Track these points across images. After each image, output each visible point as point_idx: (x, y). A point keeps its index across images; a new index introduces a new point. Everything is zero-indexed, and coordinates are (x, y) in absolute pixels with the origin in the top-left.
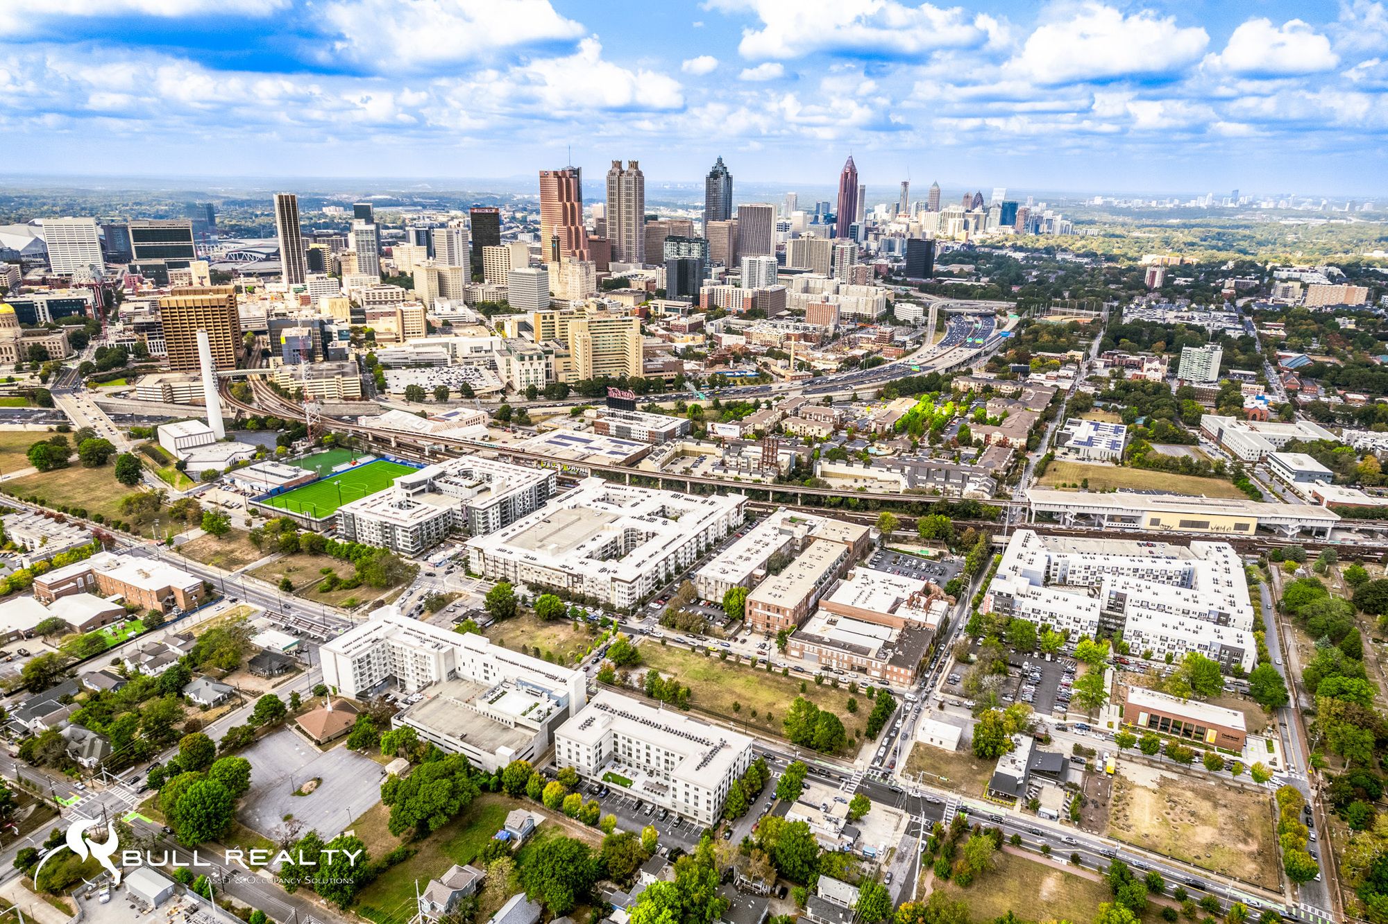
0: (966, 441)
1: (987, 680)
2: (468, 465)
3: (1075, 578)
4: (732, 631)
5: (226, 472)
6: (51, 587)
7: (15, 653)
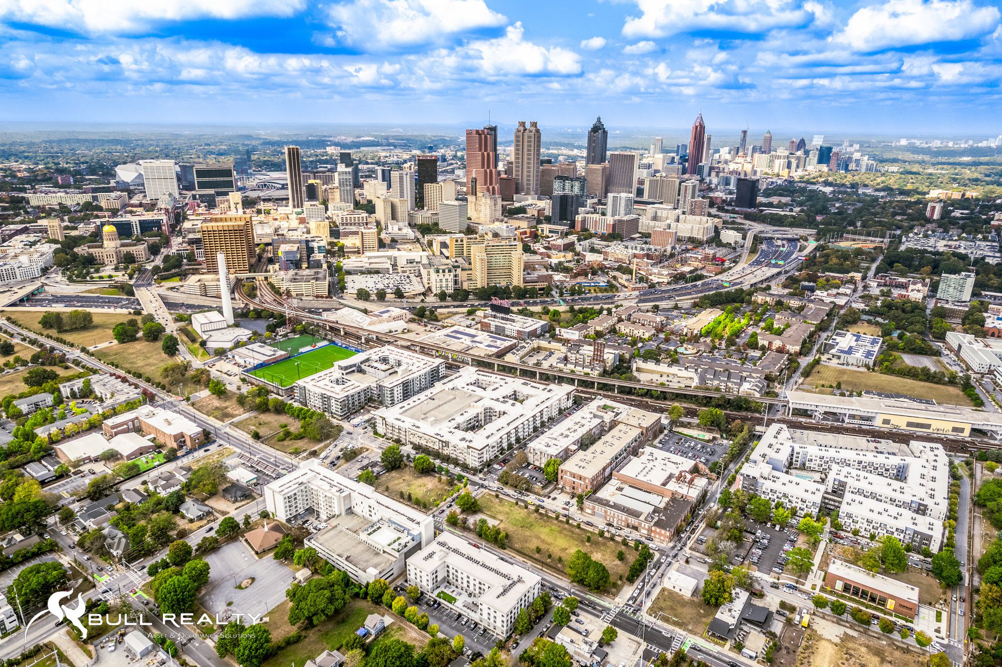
0: (754, 345)
1: (722, 545)
2: (387, 353)
3: (812, 465)
4: (548, 490)
5: (231, 350)
6: (113, 427)
7: (87, 472)
